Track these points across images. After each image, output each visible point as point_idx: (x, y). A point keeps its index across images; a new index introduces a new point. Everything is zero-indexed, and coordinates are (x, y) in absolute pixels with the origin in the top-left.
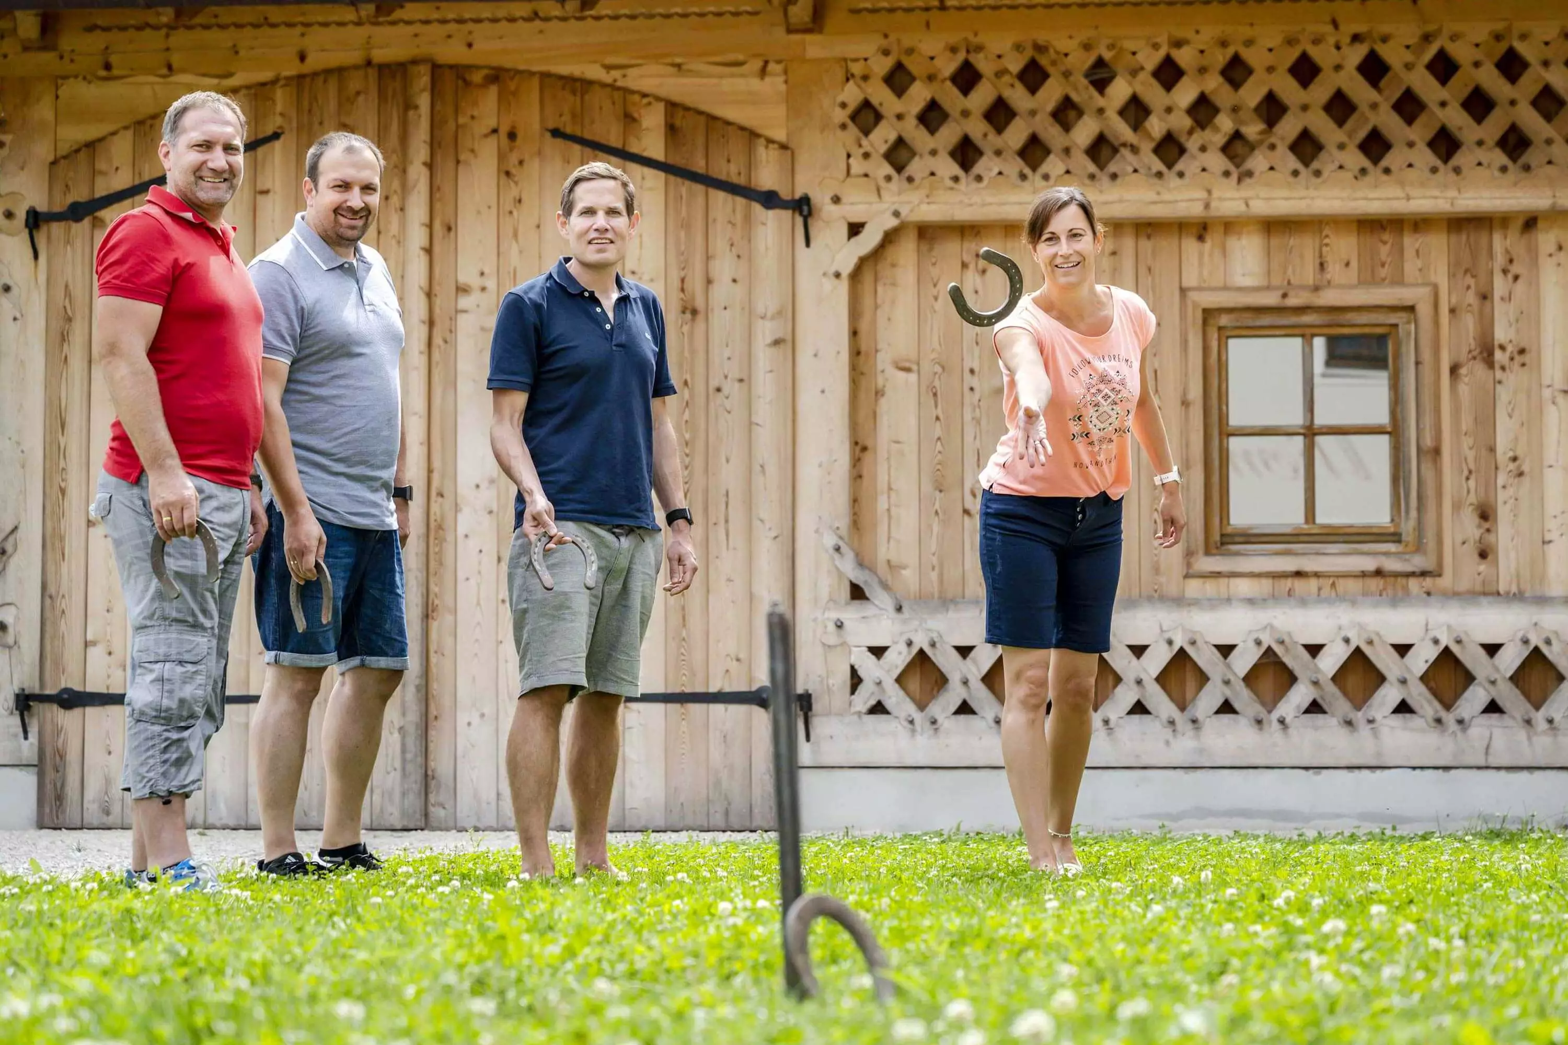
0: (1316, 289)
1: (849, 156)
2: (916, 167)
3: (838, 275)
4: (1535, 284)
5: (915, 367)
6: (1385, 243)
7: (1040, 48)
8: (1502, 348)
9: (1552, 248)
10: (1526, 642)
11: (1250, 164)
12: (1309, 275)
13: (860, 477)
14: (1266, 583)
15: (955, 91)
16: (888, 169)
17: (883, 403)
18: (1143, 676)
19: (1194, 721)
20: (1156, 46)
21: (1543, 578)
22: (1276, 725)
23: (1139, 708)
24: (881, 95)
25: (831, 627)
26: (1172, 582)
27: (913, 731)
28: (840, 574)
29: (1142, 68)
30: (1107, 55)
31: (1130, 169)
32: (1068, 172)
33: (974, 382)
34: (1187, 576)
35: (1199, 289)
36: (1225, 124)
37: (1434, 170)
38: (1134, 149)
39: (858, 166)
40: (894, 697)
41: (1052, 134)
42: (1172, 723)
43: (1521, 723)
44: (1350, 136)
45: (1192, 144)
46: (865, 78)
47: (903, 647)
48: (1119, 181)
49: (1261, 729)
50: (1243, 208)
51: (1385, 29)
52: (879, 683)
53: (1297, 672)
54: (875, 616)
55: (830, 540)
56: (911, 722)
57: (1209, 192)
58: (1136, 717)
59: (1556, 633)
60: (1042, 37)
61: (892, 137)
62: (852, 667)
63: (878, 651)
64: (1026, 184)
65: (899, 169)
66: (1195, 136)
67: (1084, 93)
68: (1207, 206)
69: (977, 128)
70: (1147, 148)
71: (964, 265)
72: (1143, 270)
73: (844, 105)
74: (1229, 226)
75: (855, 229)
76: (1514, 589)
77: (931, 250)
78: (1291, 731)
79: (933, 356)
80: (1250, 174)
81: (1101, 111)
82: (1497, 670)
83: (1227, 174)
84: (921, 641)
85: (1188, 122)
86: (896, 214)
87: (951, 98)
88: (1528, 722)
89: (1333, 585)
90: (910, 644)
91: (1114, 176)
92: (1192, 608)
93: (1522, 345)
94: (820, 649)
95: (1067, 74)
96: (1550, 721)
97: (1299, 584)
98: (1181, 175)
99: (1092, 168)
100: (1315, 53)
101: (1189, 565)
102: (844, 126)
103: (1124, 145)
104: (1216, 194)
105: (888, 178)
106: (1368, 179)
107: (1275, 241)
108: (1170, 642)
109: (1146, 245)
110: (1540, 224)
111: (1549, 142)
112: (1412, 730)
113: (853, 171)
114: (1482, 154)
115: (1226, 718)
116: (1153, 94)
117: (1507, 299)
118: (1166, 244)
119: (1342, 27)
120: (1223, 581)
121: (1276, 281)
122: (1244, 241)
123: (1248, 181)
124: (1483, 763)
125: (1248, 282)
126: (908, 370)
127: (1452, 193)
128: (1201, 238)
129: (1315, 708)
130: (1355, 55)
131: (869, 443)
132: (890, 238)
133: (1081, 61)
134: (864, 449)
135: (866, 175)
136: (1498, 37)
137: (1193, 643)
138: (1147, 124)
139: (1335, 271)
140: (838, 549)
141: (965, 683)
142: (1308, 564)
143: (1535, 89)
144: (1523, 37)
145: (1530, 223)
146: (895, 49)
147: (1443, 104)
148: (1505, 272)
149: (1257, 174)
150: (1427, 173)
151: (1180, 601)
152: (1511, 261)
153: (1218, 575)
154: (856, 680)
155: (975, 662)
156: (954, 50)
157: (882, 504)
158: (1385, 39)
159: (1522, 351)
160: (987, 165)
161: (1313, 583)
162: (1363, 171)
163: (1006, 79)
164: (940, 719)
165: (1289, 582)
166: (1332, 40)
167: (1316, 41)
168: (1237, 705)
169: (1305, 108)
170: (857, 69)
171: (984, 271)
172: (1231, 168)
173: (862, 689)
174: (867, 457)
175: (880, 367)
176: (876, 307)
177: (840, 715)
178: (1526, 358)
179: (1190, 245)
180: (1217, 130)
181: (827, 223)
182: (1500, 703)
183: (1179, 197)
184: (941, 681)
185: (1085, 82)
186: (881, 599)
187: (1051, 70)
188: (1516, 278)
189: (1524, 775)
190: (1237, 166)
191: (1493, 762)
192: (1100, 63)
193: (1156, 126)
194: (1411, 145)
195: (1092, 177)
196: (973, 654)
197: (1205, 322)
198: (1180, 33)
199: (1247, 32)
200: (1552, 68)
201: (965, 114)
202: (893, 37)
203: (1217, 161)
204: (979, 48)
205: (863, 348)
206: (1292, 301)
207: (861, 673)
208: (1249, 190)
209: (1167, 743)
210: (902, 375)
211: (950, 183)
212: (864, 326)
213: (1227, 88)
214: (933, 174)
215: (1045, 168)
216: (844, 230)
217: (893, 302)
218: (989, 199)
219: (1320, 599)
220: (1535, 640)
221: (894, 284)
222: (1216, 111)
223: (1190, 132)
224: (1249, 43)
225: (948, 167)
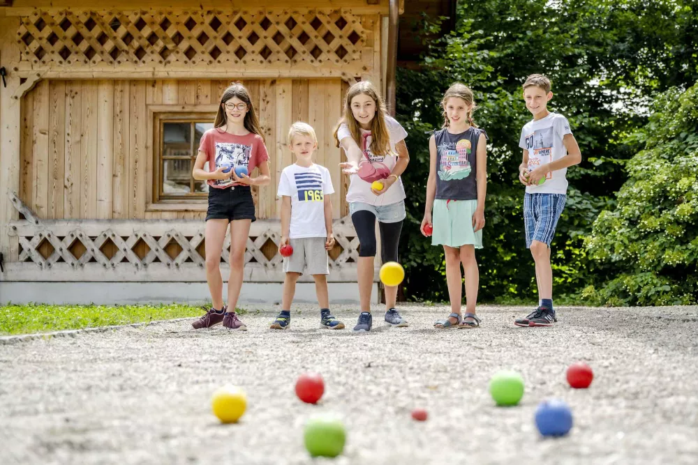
0: (195, 105)
1: (21, 53)
2: (46, 57)
3: (16, 98)
4: (274, 104)
5: (47, 133)
6: (220, 89)
7: (93, 14)
8: (262, 128)
9: (281, 91)
10: (266, 236)
11: (169, 59)
12: (192, 100)
13: (26, 173)
14: (175, 214)
15: (61, 29)
16: (36, 58)
17: (35, 145)
18: (126, 248)
19: (145, 265)
20: (136, 14)
21: (275, 213)
22: (175, 267)
23: (125, 260)
24: (33, 30)
25: (12, 229)
26: (140, 213)
27: (42, 268)
28: (16, 210)
29: (130, 22)
30: (118, 17)
31: (125, 60)
32: (102, 60)
33: (69, 138)
34: (146, 211)
35: (153, 105)
36: (161, 43)
37: (236, 62)
38: (127, 52)
39: (24, 57)
40: (36, 256)
41: (97, 46)
42: (137, 265)
43: (263, 265)
44: (206, 49)
45: (148, 50)
46: (28, 24)
47: (38, 237)
48: (121, 64)
49: (169, 268)
50: (166, 74)
51: (220, 9)
52: (29, 250)
53: (183, 247)
54: (28, 225)
55: (12, 197)
56: (41, 264)
57: (154, 69)
58: (123, 263)
59: (277, 233)
60: (94, 10)
61: (38, 46)
62: (20, 245)
63: (29, 238)
64: (87, 65)
65: (40, 59)
66: (149, 48)
67: (109, 31)
68: (153, 74)
69: (69, 44)
70: (132, 51)
71: (66, 95)
72: (132, 98)
73: (19, 34)
74: (164, 81)
75: (23, 81)
76: (264, 216)
77: (54, 89)
78: (180, 268)
79: (55, 128)
80: (169, 62)
81: (115, 38)
82: (255, 246)
83: (161, 62)
84: (45, 235)
85: (147, 42)
86: (39, 75)
87: (59, 32)
88: (266, 265)
89: (199, 215)
90: (41, 235)
91: (119, 62)
92: (146, 223)
93: (270, 127)
94: (7, 237)
95: (103, 24)
96: (274, 265)
97: (187, 215)
98: (144, 62)
99: (111, 59)
100: (194, 17)
101: (146, 207)
102: (19, 42)
103: (123, 51)
104: (157, 69)
105: (36, 62)
106: (213, 65)
107: (181, 87)
108: (137, 236)
109: (133, 88)
110: (277, 83)
111: (278, 52)
112: (225, 268)
113: (23, 58)
114: (254, 56)
115: (156, 264)
116: (135, 32)
117: (264, 110)
118: (141, 88)
119: (204, 8)
120: (159, 214)
121: (181, 102)
122: (169, 87)
123: (168, 65)
124: (249, 280)
125: (171, 103)
126: (45, 134)
127: (242, 70)
128: (153, 86)
129: (189, 260)
130: (209, 19)
131: (30, 161)
132: (37, 84)
133: (108, 19)
134: (28, 163)
135: (28, 60)
136: (261, 13)
137: (145, 236)
138: (132, 43)
139: (202, 99)
140: (15, 200)
141: (61, 250)
142: (190, 207)
143: (274, 32)
144: (270, 13)
145: (273, 82)
146: (39, 13)
147: (240, 37)
148: (264, 100)
149: (172, 63)
150: (233, 63)
151: (141, 220)
152: (266, 96)
153: (157, 211)
154: (21, 249)
155: (65, 242)
156: (61, 14)
157: (34, 183)
158: (220, 13)
159: (269, 130)
160: (72, 57)
161: (192, 214)
162: (211, 62)
163: (80, 25)
164: (52, 263)
165: (183, 214)
166: (200, 13)
167: (195, 13)
168: (161, 259)
169: (190, 38)
170: (24, 20)
171: (73, 97)
172: (162, 60)
173: (23, 253)
174: (29, 166)
175: (34, 132)
176: (33, 110)
177: (14, 262)
178: (271, 132)
179: (150, 88)
180: (157, 45)
181: (13, 78)
182: (256, 258)
183: (143, 70)
184: (52, 250)
185: (109, 27)
186: (31, 219)
187: (96, 21)
188: (268, 102)
189: (264, 284)
190: (165, 59)
191: (253, 280)
192: (116, 20)
193: (136, 44)
194: (228, 52)
195: (111, 62)
196: (64, 239)
197: (154, 118)
198: (145, 9)
199: (169, 9)
200: (280, 24)
201: (65, 38)
202: (38, 9)
203: (157, 57)
204: (71, 13)
205: (28, 125)
206: (187, 110)
207: (23, 246)
208: (169, 68)
209: (135, 273)
210: (42, 135)
211: (59, 64)
212: (28, 117)
213: (162, 30)
214: (52, 60)
215: (94, 59)
216: (19, 81)
217: (39, 109)
218: (73, 70)
219: (193, 220)
220: (269, 235)
221: (40, 101)
222: (157, 38)
223: (148, 46)
224: (170, 13)
225: (58, 58)
